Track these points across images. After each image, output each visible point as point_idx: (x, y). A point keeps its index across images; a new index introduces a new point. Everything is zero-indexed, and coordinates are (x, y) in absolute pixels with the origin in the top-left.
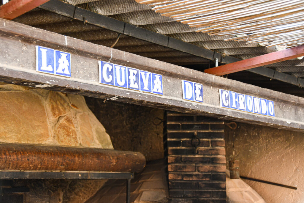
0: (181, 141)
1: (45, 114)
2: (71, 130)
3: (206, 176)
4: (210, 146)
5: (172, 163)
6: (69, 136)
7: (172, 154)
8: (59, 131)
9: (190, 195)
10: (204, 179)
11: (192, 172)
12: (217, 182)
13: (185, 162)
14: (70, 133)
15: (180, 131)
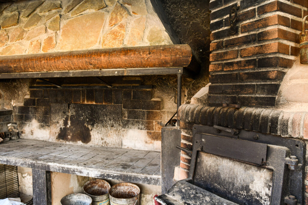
0: (223, 20)
1: (102, 25)
2: (119, 34)
3: (248, 62)
4: (257, 16)
5: (214, 50)
6: (115, 39)
7: (214, 40)
8: (107, 36)
9: (229, 91)
10: (247, 68)
11: (234, 58)
12: (264, 70)
13: (226, 47)
14: (118, 37)
15: (223, 7)
